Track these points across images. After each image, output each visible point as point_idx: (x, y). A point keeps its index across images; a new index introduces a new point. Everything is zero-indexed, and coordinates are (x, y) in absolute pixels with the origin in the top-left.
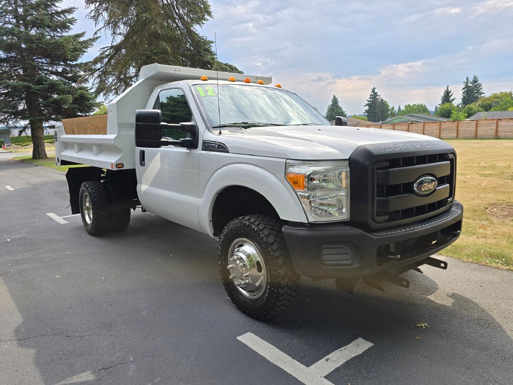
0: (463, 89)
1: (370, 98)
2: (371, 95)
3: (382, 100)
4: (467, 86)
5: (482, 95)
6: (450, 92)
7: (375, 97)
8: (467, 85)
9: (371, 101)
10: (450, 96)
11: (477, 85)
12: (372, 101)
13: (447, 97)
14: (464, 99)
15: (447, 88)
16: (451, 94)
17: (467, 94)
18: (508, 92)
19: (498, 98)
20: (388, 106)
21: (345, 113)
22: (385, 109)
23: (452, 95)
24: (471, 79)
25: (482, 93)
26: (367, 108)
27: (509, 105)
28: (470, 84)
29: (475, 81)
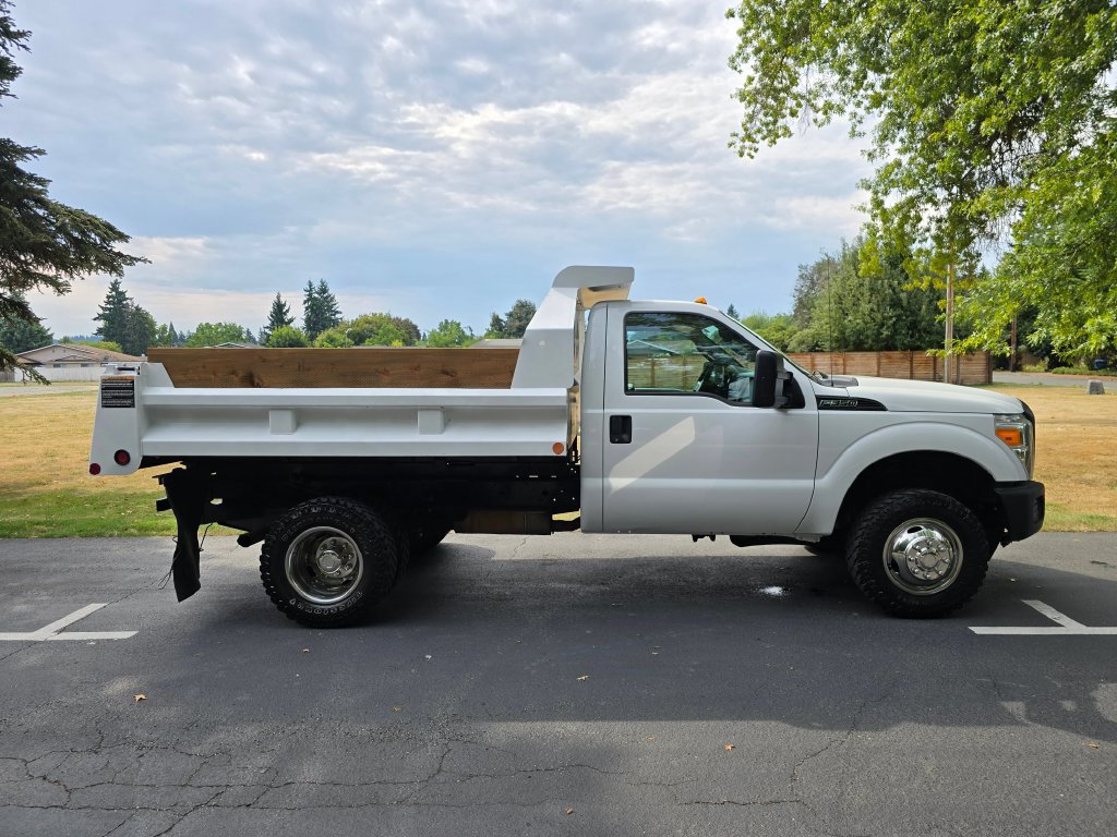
0: (305, 302)
1: (108, 303)
2: (108, 297)
3: (138, 309)
4: (310, 298)
5: (338, 316)
6: (284, 305)
7: (120, 302)
8: (310, 295)
9: (109, 309)
10: (285, 314)
11: (327, 297)
12: (114, 308)
13: (279, 313)
14: (308, 320)
15: (278, 297)
16: (286, 308)
17: (312, 310)
18: (384, 314)
19: (370, 323)
20: (152, 324)
21: (49, 333)
22: (145, 329)
23: (287, 311)
24: (317, 285)
25: (337, 312)
26: (101, 324)
27: (391, 335)
28: (316, 295)
29: (324, 290)
